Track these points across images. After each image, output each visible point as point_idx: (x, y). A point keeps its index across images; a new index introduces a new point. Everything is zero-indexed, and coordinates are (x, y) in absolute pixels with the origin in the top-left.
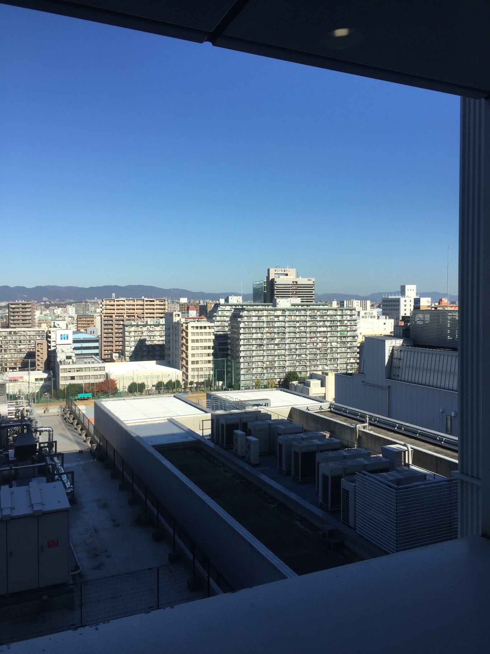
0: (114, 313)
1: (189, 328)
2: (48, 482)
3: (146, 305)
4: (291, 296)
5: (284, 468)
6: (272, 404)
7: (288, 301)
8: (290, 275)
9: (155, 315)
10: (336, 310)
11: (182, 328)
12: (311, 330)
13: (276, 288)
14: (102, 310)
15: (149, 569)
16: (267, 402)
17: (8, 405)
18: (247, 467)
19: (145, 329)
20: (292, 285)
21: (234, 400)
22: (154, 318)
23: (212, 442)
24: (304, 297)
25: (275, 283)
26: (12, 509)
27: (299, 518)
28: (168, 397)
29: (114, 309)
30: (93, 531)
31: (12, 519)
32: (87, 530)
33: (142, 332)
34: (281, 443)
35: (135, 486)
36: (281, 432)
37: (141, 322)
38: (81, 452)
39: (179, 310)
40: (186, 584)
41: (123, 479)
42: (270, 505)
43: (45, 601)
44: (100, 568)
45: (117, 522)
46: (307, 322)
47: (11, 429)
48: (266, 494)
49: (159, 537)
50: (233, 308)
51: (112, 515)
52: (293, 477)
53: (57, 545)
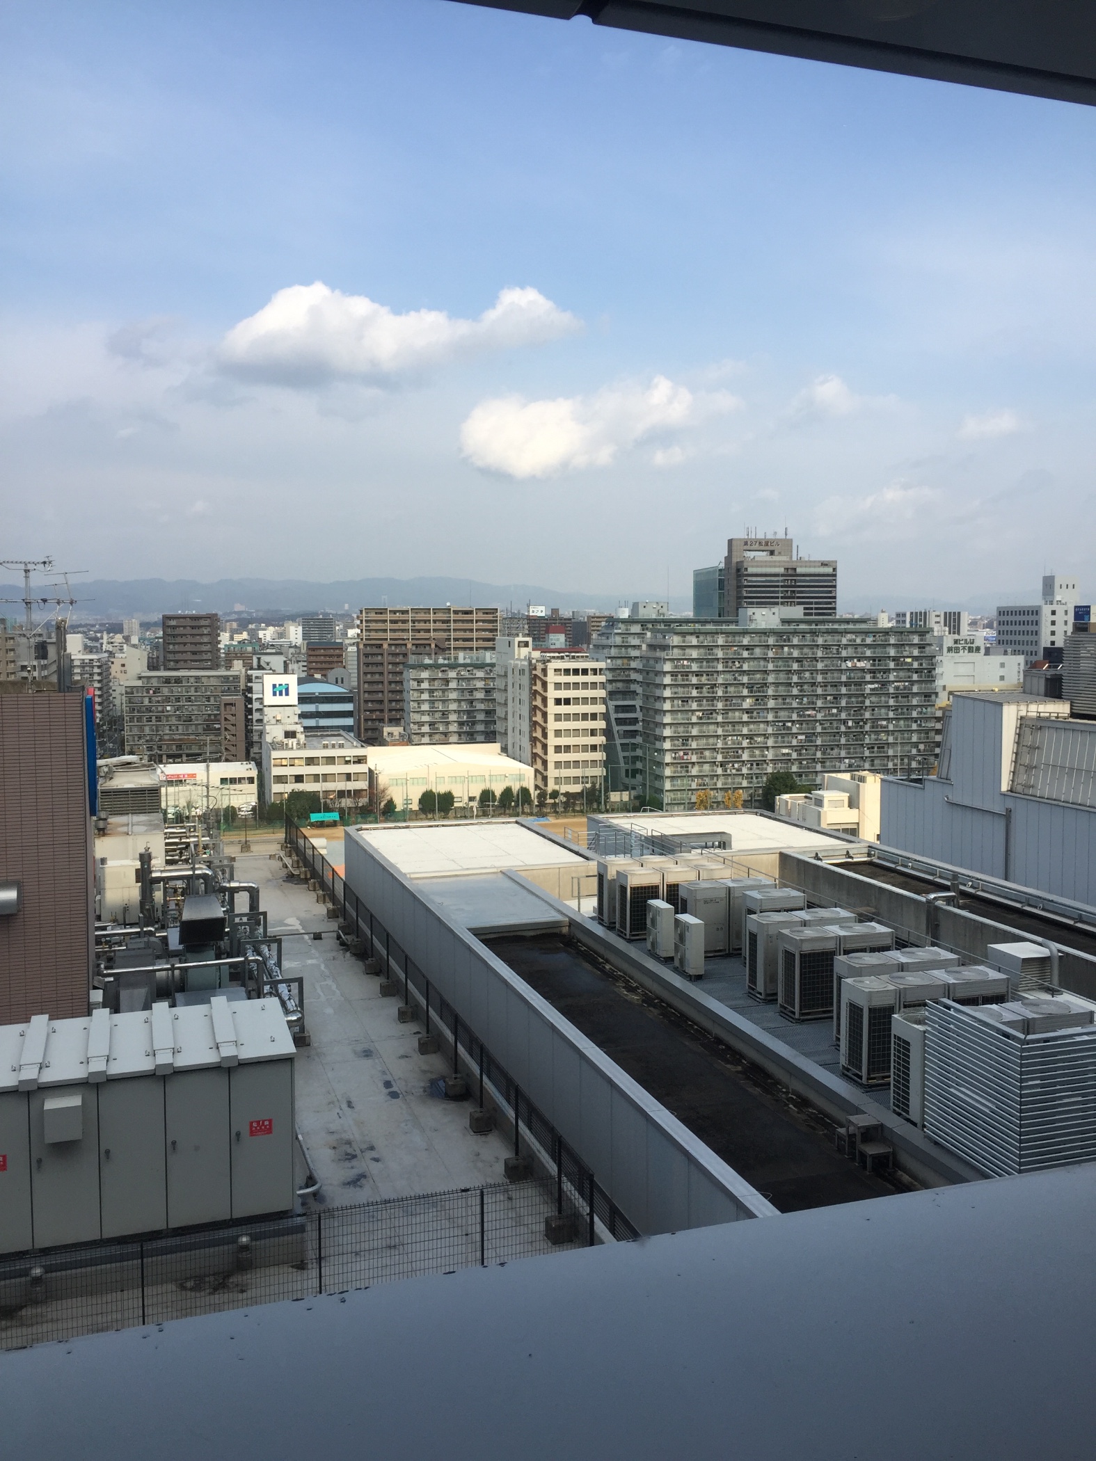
0: (386, 639)
1: (550, 673)
2: (249, 998)
3: (455, 621)
4: (780, 600)
5: (760, 987)
6: (737, 845)
7: (774, 614)
8: (780, 553)
9: (475, 644)
10: (886, 632)
11: (534, 672)
12: (826, 679)
13: (746, 583)
14: (359, 631)
15: (463, 1191)
16: (724, 839)
17: (166, 834)
18: (677, 981)
19: (452, 674)
20: (783, 575)
21: (650, 834)
22: (471, 649)
23: (600, 923)
24: (811, 603)
25: (745, 573)
26: (175, 1051)
27: (795, 1097)
28: (503, 823)
29: (385, 631)
30: (344, 1106)
31: (175, 1072)
32: (332, 1102)
33: (447, 681)
34: (755, 930)
35: (432, 1013)
36: (752, 907)
37: (445, 659)
38: (317, 937)
39: (527, 632)
40: (542, 1227)
41: (407, 996)
42: (729, 1066)
43: (245, 1248)
44: (358, 1183)
45: (395, 1089)
46: (817, 661)
47: (172, 884)
48: (719, 1041)
49: (484, 1124)
50: (647, 629)
51: (384, 1073)
52: (782, 1006)
53: (269, 1130)
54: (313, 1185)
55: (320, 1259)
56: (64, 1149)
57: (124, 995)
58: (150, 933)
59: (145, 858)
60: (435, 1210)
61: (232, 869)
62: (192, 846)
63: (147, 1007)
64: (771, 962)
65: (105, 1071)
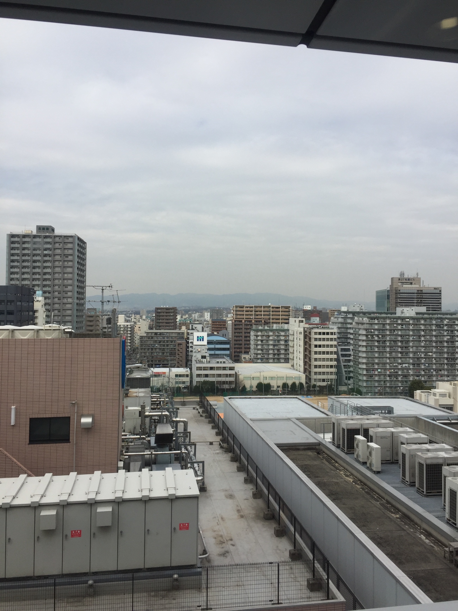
0: (244, 318)
1: (313, 334)
2: (182, 469)
3: (272, 311)
4: (415, 304)
5: (407, 478)
6: (396, 412)
7: (412, 310)
8: (415, 284)
9: (281, 321)
11: (306, 333)
12: (437, 339)
13: (399, 297)
14: (232, 315)
15: (270, 563)
16: (390, 409)
17: (152, 397)
18: (369, 474)
19: (271, 333)
20: (416, 293)
21: (356, 406)
23: (333, 445)
24: (430, 305)
25: (399, 292)
26: (150, 490)
27: (424, 532)
28: (291, 398)
29: (243, 315)
30: (220, 519)
31: (149, 499)
32: (215, 517)
33: (269, 336)
34: (404, 452)
35: (258, 480)
36: (404, 441)
37: (268, 327)
38: (211, 443)
39: (303, 316)
40: (306, 583)
41: (248, 472)
42: (393, 515)
43: (176, 580)
44: (225, 555)
45: (242, 514)
46: (433, 331)
47: (153, 418)
48: (388, 502)
49: (281, 533)
50: (355, 316)
51: (237, 506)
52: (418, 488)
53: (187, 528)
54: (206, 554)
55: (207, 588)
56: (105, 529)
57: (132, 464)
58: (144, 439)
59: (143, 407)
60: (257, 570)
61: (177, 412)
62: (162, 402)
63: (140, 470)
64: (412, 467)
65: (122, 497)
